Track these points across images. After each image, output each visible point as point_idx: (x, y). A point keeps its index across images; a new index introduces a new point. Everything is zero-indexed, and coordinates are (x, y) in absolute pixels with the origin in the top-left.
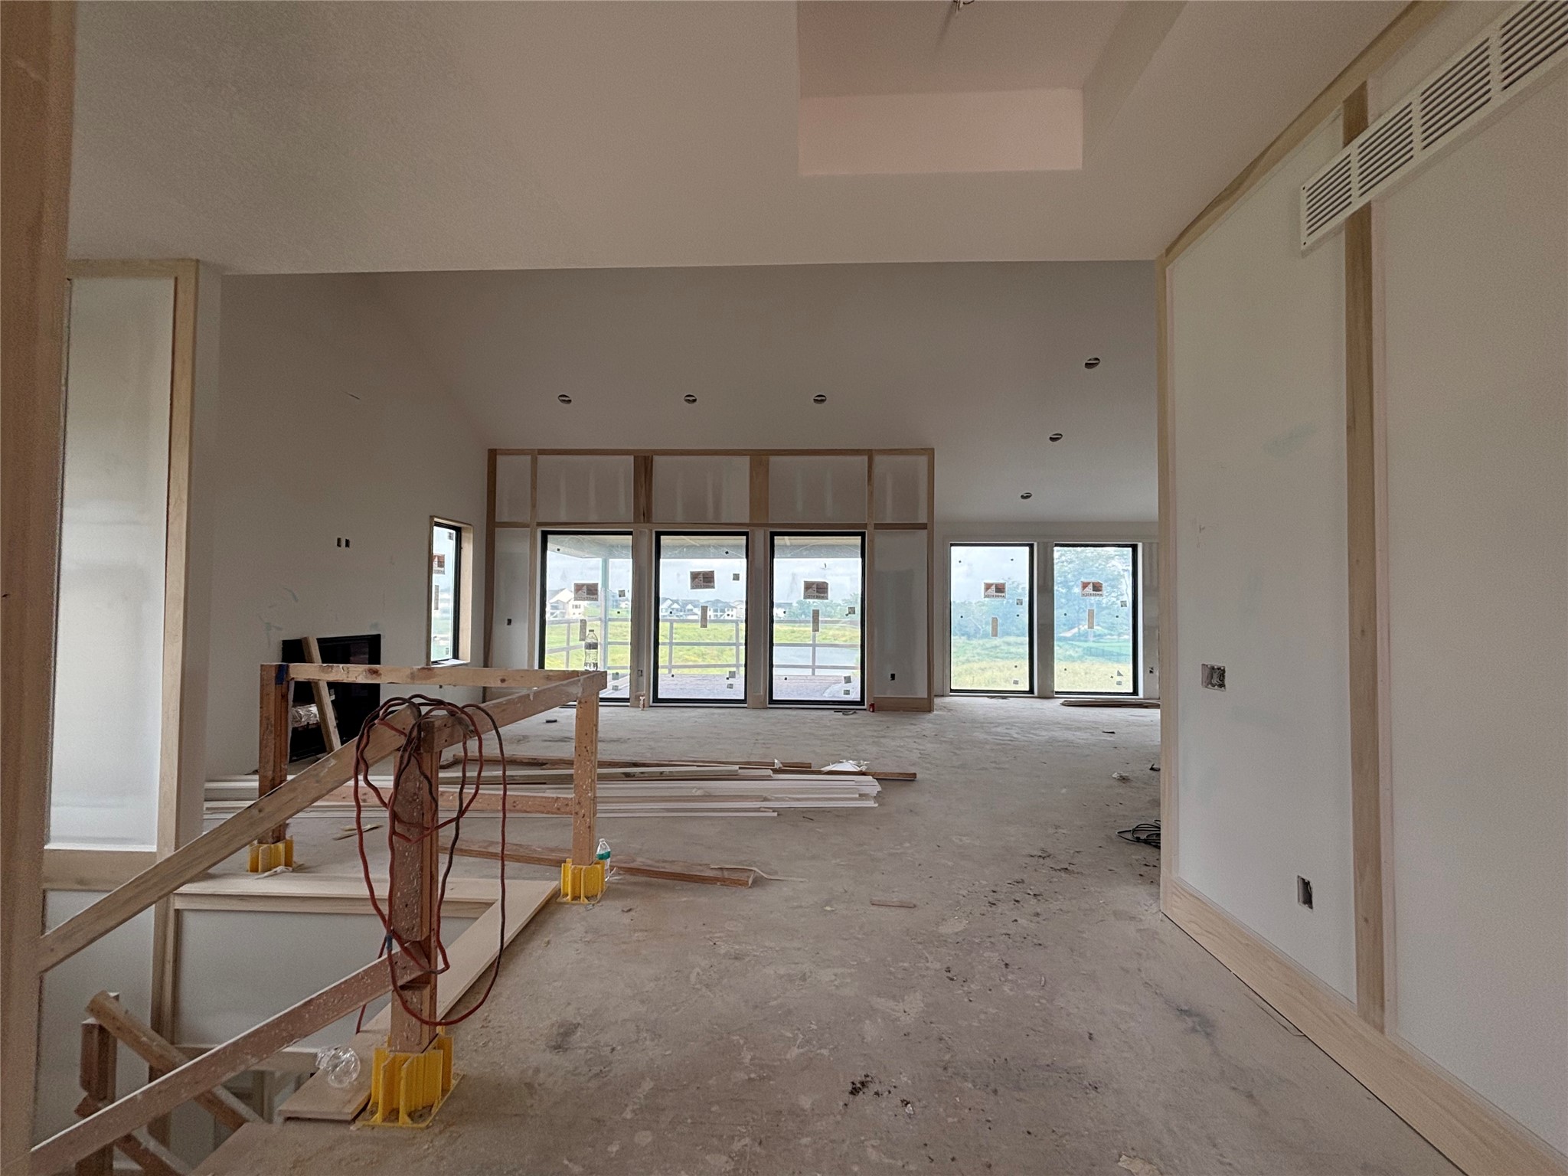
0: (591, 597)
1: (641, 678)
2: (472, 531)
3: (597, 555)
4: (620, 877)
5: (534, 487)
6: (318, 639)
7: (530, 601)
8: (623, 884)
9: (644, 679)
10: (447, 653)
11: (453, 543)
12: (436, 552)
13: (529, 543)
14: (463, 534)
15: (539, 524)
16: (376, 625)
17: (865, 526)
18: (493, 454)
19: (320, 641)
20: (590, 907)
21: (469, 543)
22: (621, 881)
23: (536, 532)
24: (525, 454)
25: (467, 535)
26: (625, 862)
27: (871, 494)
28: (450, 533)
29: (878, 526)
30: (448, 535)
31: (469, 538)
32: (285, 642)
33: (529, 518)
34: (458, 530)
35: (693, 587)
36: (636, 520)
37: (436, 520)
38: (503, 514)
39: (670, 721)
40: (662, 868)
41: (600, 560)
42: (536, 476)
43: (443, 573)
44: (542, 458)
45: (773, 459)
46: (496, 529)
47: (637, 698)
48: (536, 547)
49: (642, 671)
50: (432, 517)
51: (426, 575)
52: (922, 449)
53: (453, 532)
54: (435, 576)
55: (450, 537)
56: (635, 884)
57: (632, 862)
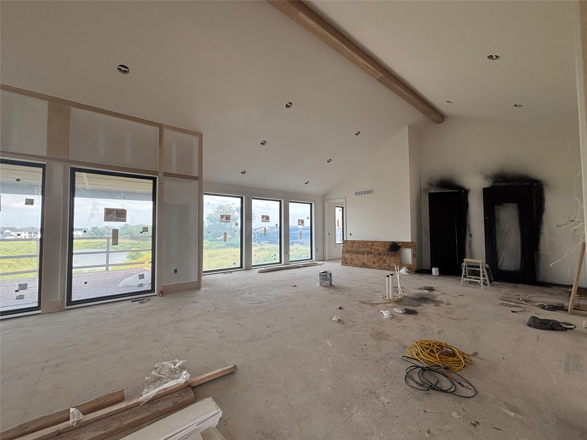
17: (157, 173)
27: (161, 153)
29: (166, 174)
45: (74, 110)
52: (195, 132)
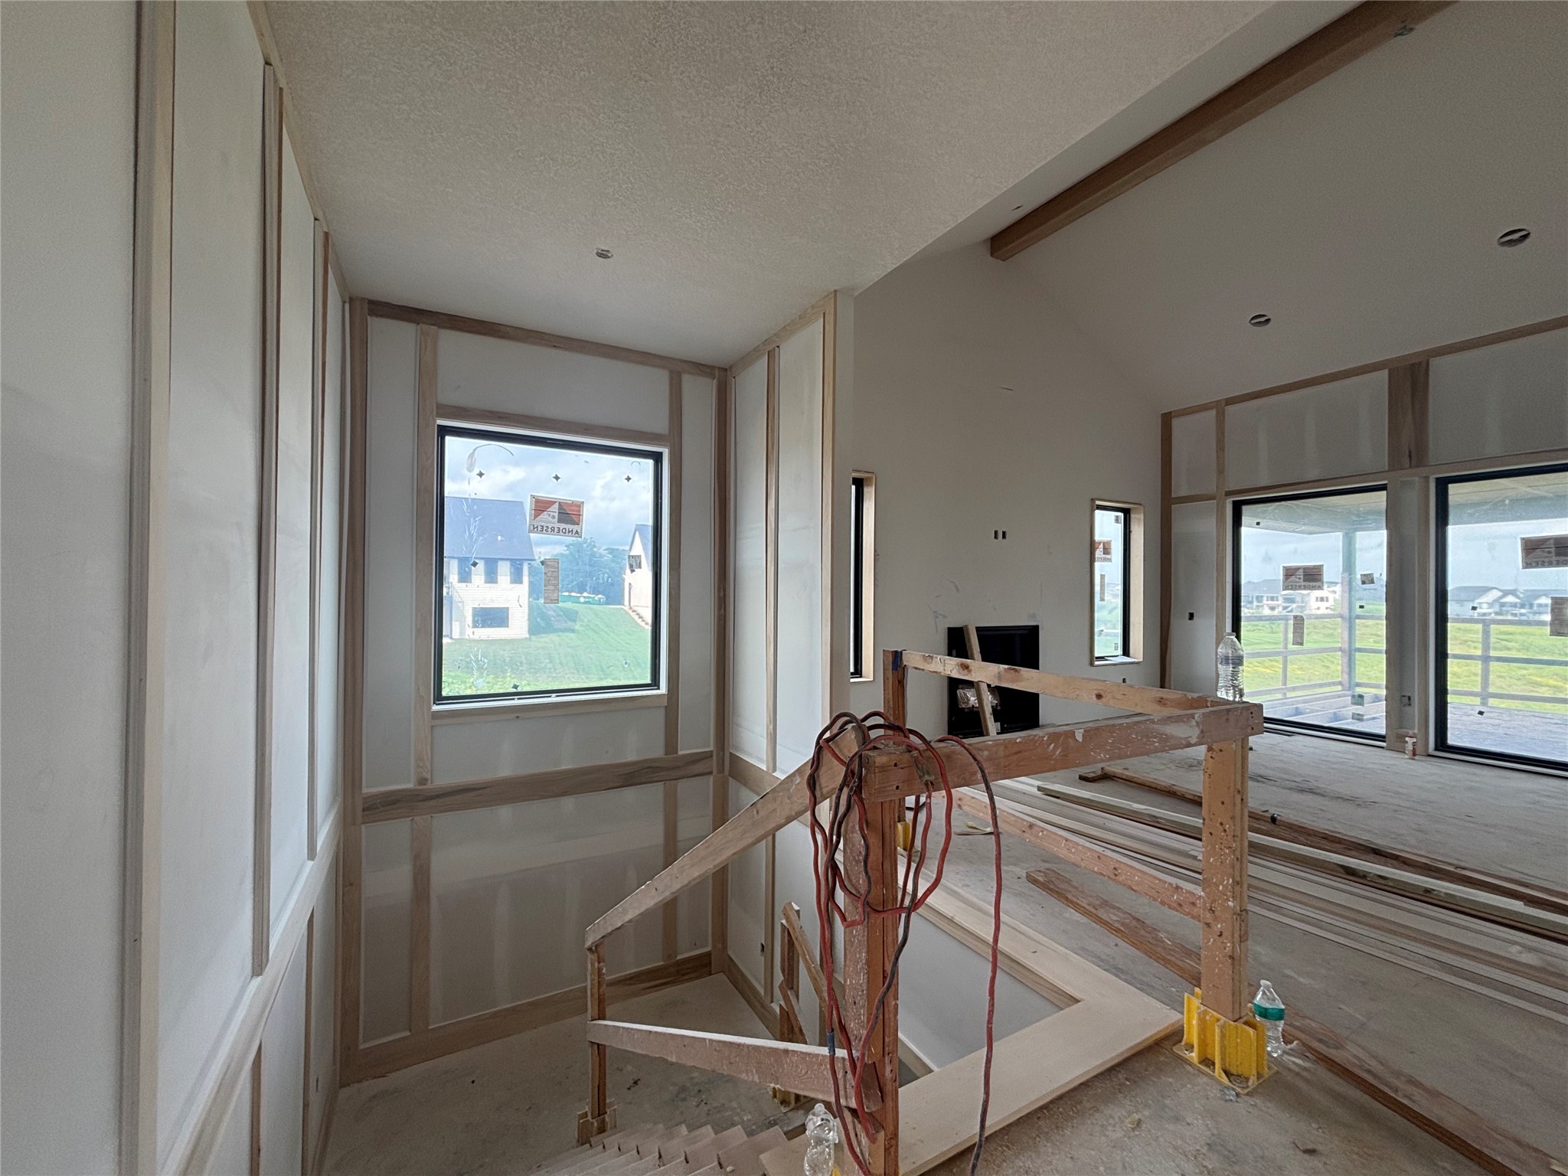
0: (1311, 584)
1: (1407, 708)
2: (1142, 511)
3: (1335, 529)
4: (1307, 1065)
5: (1221, 447)
6: (976, 628)
7: (1217, 591)
8: (1307, 1081)
9: (1416, 708)
10: (1116, 648)
11: (1120, 527)
12: (1097, 538)
13: (1215, 516)
14: (1132, 516)
15: (1229, 494)
16: (1034, 616)
18: (1167, 420)
19: (978, 629)
20: (1232, 1097)
21: (1139, 524)
22: (1305, 1074)
23: (1224, 507)
24: (1207, 409)
25: (1137, 516)
26: (1320, 1041)
28: (1117, 517)
30: (1113, 518)
31: (1139, 519)
32: (949, 629)
33: (1215, 489)
34: (1127, 512)
35: (1527, 565)
36: (1395, 465)
37: (1098, 503)
38: (1180, 488)
39: (1471, 789)
40: (1406, 1096)
41: (1340, 535)
42: (1223, 434)
43: (1110, 560)
44: (1231, 409)
46: (1173, 506)
47: (1401, 738)
48: (1225, 523)
49: (1409, 698)
50: (1093, 500)
51: (1088, 565)
53: (1121, 515)
54: (1097, 565)
55: (1117, 520)
56: (1337, 1096)
57: (1336, 1048)
